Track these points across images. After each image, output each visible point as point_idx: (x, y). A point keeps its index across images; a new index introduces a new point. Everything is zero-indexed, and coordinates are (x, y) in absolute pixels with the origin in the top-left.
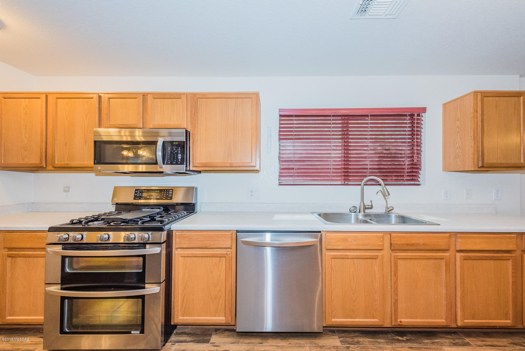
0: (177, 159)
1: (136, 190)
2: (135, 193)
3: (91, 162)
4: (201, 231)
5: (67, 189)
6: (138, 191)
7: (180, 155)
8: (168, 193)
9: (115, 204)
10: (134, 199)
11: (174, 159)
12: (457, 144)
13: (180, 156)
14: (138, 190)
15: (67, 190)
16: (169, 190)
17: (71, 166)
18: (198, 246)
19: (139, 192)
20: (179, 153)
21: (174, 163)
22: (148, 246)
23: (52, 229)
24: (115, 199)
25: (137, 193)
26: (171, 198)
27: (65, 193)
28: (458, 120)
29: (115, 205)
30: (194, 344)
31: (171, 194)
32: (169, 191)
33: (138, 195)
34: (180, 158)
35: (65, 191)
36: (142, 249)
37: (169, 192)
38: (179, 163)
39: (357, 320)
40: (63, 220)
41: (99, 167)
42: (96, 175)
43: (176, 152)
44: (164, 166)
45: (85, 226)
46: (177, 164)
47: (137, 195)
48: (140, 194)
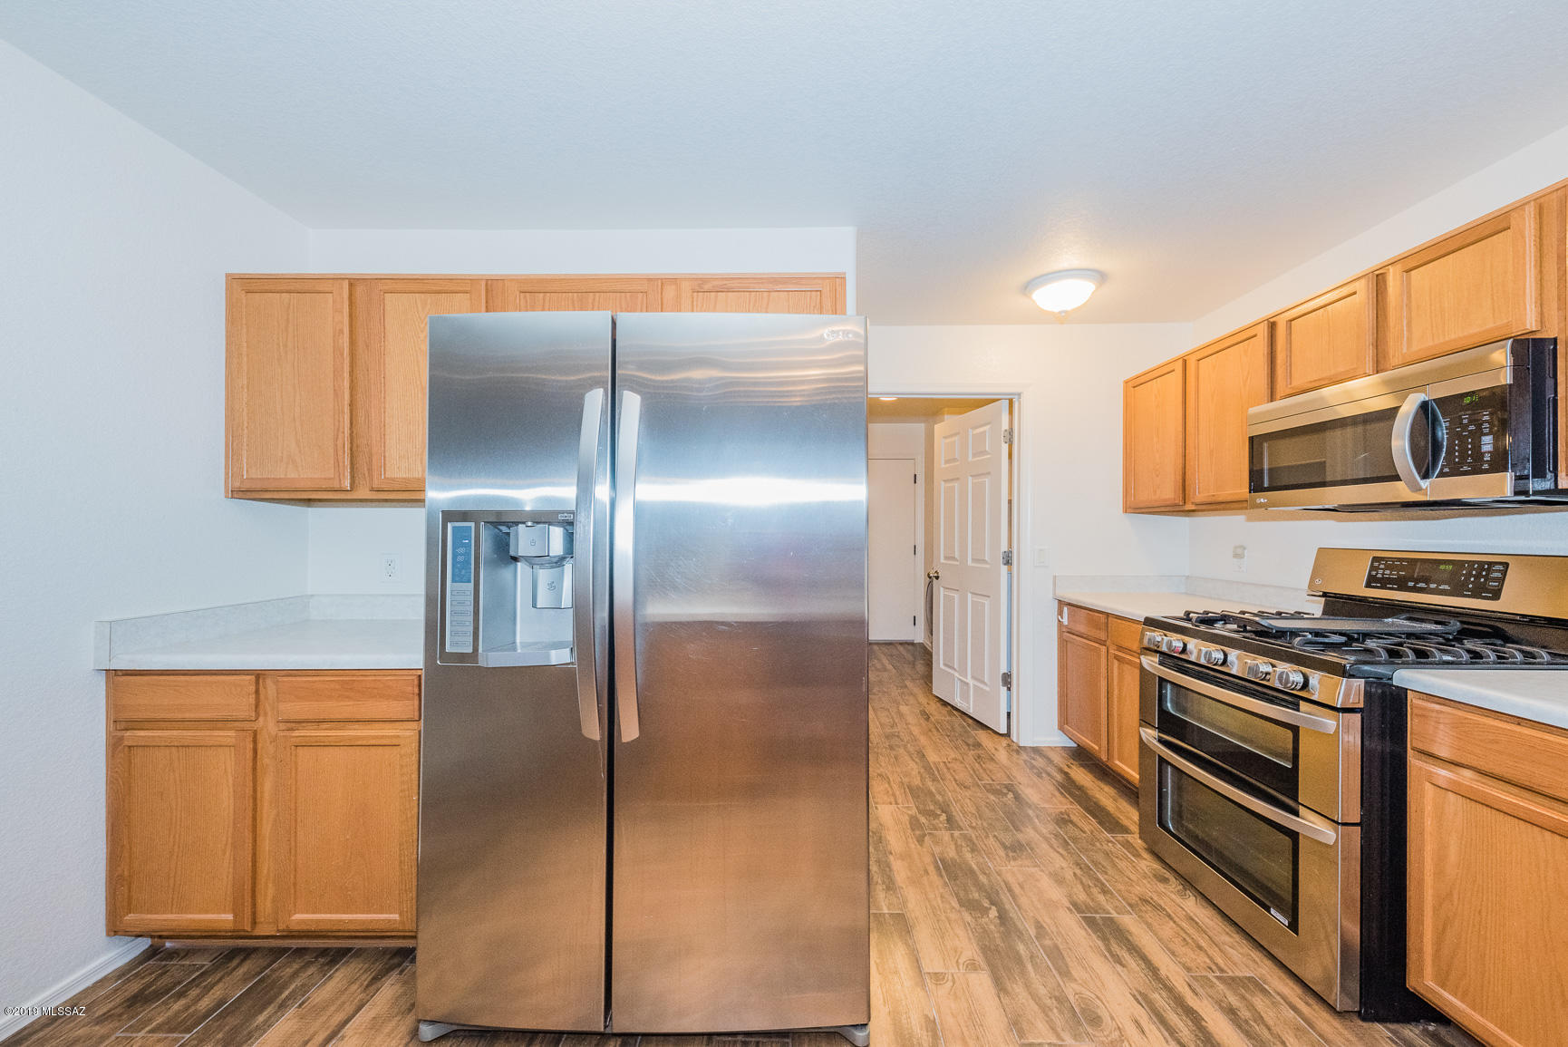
0: (1478, 455)
1: (1375, 559)
2: (1372, 568)
3: (1243, 491)
4: (1519, 721)
5: (1239, 551)
6: (1380, 564)
7: (1491, 437)
8: (1486, 577)
9: (1321, 594)
10: (1368, 585)
11: (1463, 456)
13: (1487, 443)
14: (1383, 559)
15: (1239, 553)
16: (1490, 564)
17: (1220, 499)
18: (1497, 771)
19: (1382, 567)
20: (1487, 431)
21: (1465, 468)
22: (1303, 705)
23: (1151, 622)
24: (1320, 580)
25: (1377, 569)
26: (1496, 595)
27: (1235, 560)
29: (1320, 596)
31: (1495, 580)
33: (1379, 576)
34: (1487, 448)
35: (1236, 556)
36: (1288, 708)
37: (1488, 570)
38: (1486, 466)
40: (1170, 609)
41: (1262, 498)
42: (1249, 520)
43: (1470, 432)
44: (1425, 484)
45: (1198, 626)
46: (1476, 470)
47: (1377, 574)
48: (1387, 572)
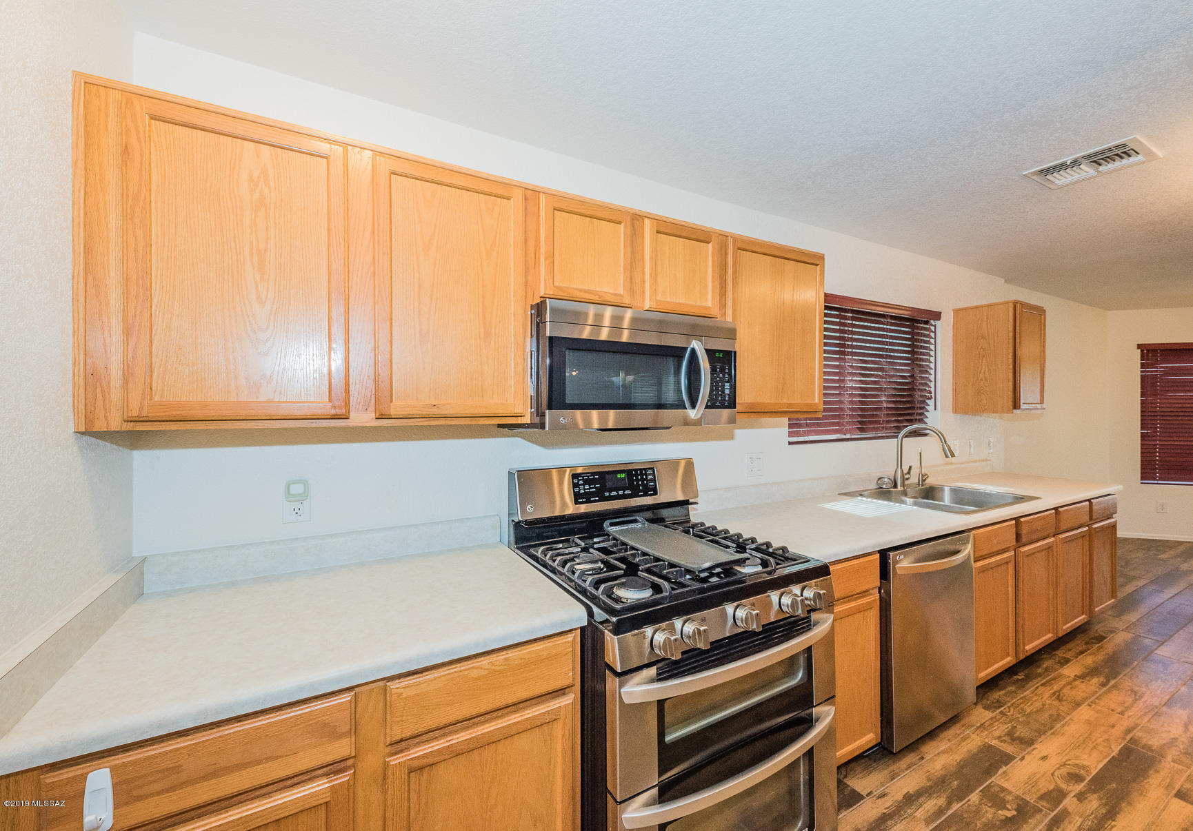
0: (724, 395)
6: (579, 480)
7: (729, 384)
11: (717, 395)
12: (980, 373)
13: (727, 389)
14: (579, 475)
15: (298, 492)
16: (645, 470)
19: (581, 482)
20: (727, 380)
21: (718, 403)
24: (529, 507)
26: (655, 492)
28: (984, 338)
30: (848, 811)
31: (651, 480)
32: (646, 472)
33: (582, 491)
34: (727, 392)
37: (646, 477)
38: (726, 403)
39: (996, 666)
43: (721, 378)
46: (723, 406)
47: (580, 490)
